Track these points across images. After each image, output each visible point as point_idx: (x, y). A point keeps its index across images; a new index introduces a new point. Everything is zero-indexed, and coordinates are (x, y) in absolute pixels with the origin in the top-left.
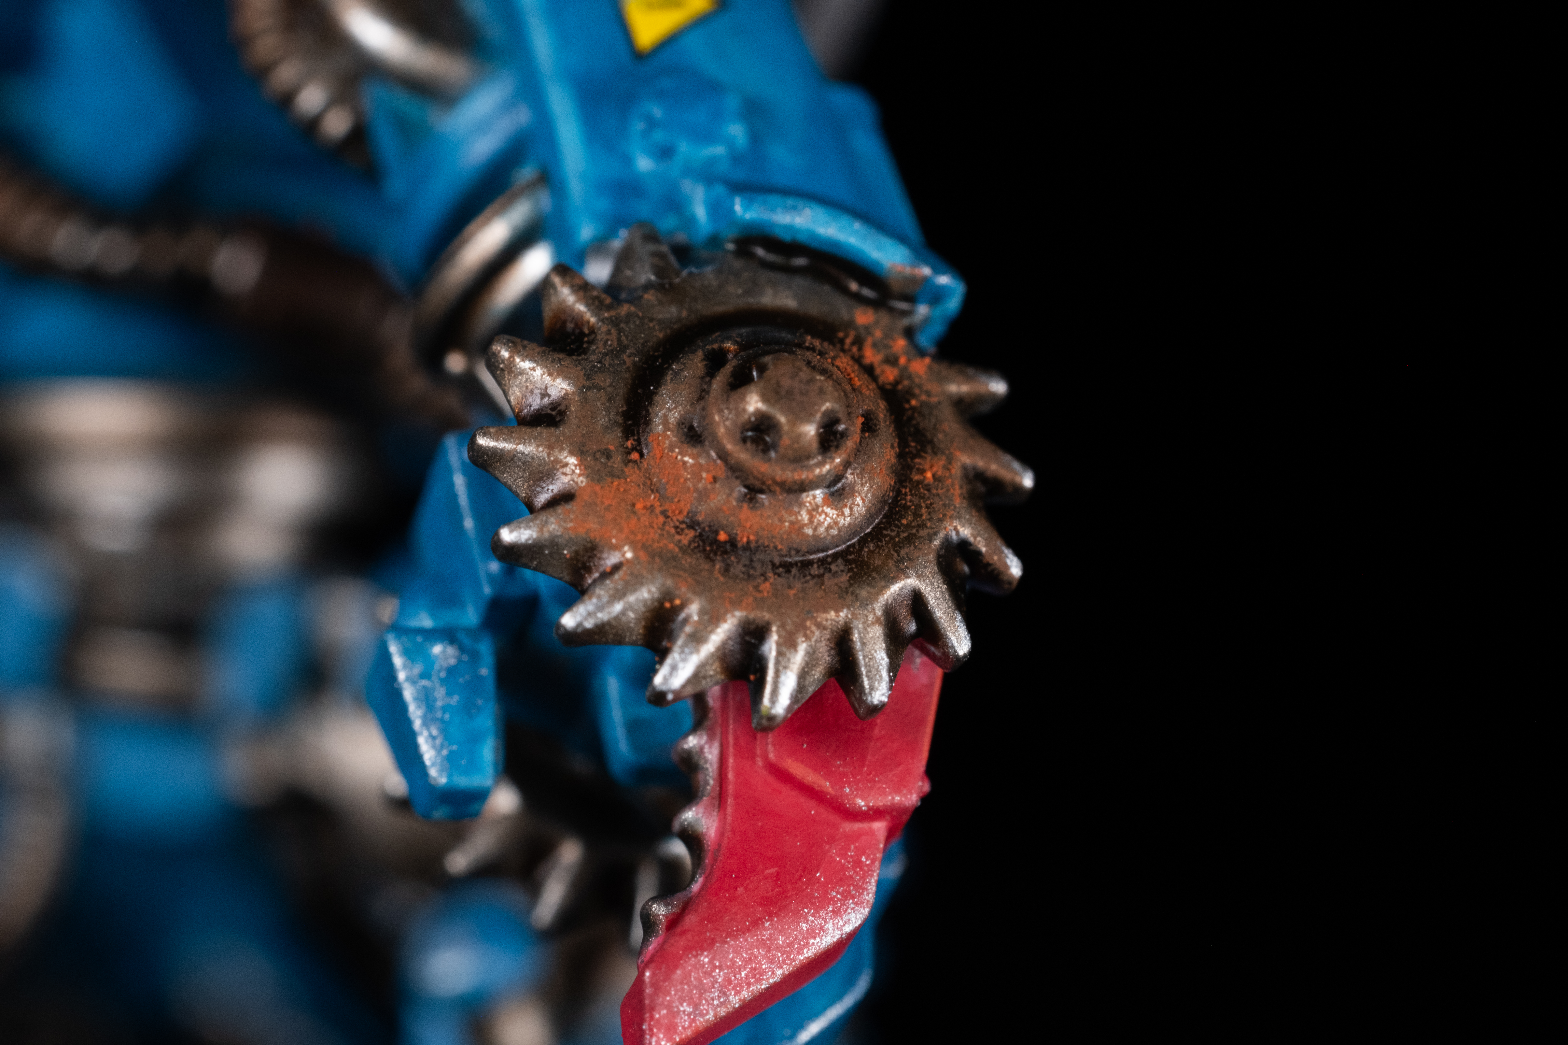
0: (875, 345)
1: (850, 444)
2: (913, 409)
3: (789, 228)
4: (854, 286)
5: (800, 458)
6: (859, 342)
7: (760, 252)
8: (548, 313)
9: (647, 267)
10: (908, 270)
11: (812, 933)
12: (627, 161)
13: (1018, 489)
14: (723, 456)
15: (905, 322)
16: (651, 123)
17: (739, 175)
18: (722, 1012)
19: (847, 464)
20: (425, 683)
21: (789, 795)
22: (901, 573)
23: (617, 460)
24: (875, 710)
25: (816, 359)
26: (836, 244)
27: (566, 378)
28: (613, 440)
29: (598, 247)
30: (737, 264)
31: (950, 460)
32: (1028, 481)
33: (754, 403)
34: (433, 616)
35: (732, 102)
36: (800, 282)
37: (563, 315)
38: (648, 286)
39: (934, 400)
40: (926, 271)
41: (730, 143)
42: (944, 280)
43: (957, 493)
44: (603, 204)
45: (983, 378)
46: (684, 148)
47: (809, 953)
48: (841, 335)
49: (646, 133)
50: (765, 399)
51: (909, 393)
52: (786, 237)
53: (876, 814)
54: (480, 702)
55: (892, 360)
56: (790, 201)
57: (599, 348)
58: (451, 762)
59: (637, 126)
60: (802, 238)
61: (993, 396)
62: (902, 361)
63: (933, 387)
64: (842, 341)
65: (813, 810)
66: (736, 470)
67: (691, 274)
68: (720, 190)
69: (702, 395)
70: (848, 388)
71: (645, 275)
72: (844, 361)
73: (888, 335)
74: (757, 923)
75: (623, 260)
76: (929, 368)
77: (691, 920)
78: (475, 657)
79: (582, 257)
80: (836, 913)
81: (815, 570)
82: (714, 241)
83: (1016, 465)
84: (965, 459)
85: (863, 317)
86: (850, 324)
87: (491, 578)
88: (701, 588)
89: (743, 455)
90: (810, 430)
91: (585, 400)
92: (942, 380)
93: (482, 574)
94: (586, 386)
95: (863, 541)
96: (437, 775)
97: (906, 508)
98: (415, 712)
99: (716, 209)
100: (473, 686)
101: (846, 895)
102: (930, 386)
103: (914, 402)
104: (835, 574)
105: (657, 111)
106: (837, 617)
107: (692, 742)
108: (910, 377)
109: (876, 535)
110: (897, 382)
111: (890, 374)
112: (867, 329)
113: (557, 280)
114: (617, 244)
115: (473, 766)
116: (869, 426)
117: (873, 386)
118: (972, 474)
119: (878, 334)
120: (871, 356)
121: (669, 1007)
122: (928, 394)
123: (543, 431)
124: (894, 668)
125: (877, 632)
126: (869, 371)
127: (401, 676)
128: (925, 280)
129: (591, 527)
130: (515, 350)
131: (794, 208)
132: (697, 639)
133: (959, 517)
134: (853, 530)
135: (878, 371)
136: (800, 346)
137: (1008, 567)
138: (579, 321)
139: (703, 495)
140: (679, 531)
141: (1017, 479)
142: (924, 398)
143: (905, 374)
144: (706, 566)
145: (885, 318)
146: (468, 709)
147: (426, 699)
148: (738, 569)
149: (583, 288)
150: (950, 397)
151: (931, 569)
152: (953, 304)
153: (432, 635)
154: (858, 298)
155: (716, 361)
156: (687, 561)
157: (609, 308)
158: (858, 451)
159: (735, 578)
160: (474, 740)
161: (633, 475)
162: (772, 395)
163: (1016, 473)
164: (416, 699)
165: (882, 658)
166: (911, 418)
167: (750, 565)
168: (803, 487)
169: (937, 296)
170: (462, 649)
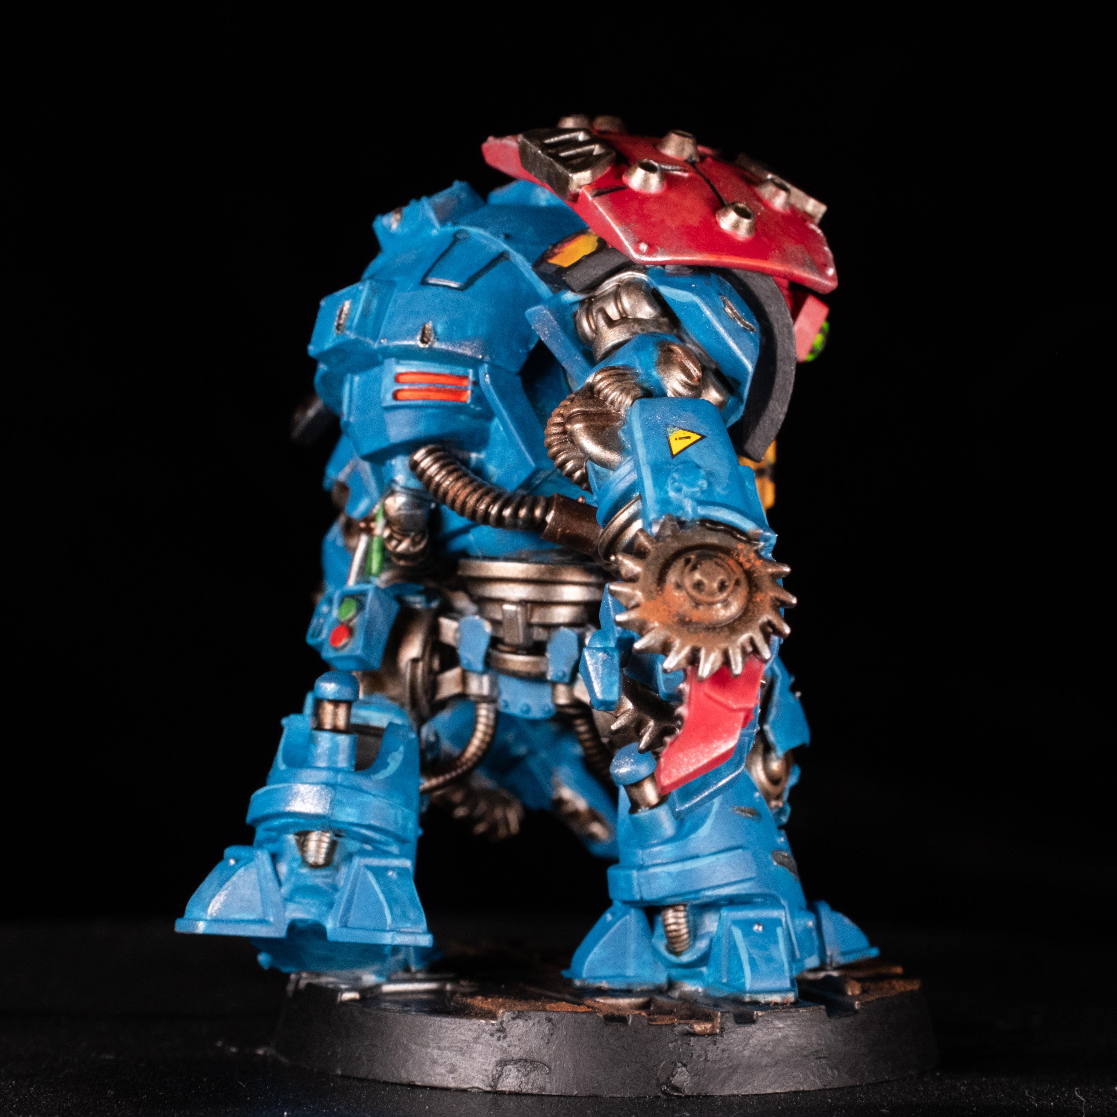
0: (744, 556)
1: (729, 590)
2: (755, 577)
3: (716, 517)
4: (738, 536)
5: (712, 594)
6: (738, 555)
7: (707, 525)
8: (636, 545)
9: (669, 530)
10: (755, 531)
11: (717, 748)
12: (667, 492)
13: (791, 604)
14: (688, 593)
15: (755, 548)
16: (674, 480)
17: (703, 498)
18: (687, 772)
19: (728, 596)
20: (596, 665)
21: (711, 704)
22: (746, 631)
23: (654, 594)
24: (737, 676)
25: (720, 561)
26: (731, 522)
27: (640, 566)
28: (653, 587)
29: (656, 521)
30: (699, 528)
31: (766, 594)
32: (794, 601)
33: (697, 576)
34: (600, 644)
35: (702, 472)
36: (720, 534)
37: (641, 545)
38: (668, 536)
39: (763, 574)
40: (761, 531)
41: (701, 488)
42: (768, 534)
43: (768, 605)
44: (657, 507)
45: (781, 567)
46: (685, 488)
47: (715, 755)
48: (732, 552)
49: (673, 483)
50: (701, 575)
51: (754, 572)
52: (716, 520)
53: (740, 710)
54: (614, 672)
55: (749, 561)
56: (716, 508)
57: (650, 558)
58: (603, 691)
59: (670, 481)
60: (720, 520)
61: (785, 572)
62: (753, 561)
63: (762, 570)
64: (732, 554)
65: (719, 708)
66: (692, 598)
67: (683, 532)
68: (695, 503)
69: (682, 573)
70: (730, 570)
71: (668, 532)
72: (731, 562)
73: (748, 552)
74: (698, 745)
75: (663, 526)
76: (762, 563)
77: (677, 743)
78: (612, 657)
79: (650, 525)
80: (725, 742)
81: (718, 630)
82: (693, 520)
83: (790, 596)
84: (772, 594)
85: (740, 546)
86: (736, 549)
87: (618, 632)
88: (679, 635)
89: (694, 593)
90: (715, 585)
91: (645, 574)
92: (766, 567)
93: (615, 630)
94: (646, 568)
95: (735, 621)
96: (599, 696)
97: (750, 610)
98: (593, 675)
99: (694, 510)
100: (612, 666)
101: (729, 736)
102: (761, 570)
103: (755, 575)
104: (724, 632)
105: (676, 476)
106: (723, 645)
107: (681, 686)
108: (755, 567)
109: (740, 619)
110: (750, 568)
111: (747, 566)
112: (742, 550)
113: (639, 534)
114: (661, 521)
115: (610, 692)
116: (737, 583)
117: (741, 569)
118: (774, 599)
119: (745, 552)
120: (742, 559)
121: (669, 770)
122: (760, 572)
123: (631, 585)
124: (744, 662)
125: (738, 651)
126: (741, 565)
127: (588, 663)
128: (761, 534)
129: (645, 615)
130: (624, 557)
131: (718, 510)
132: (678, 652)
133: (768, 613)
134: (730, 617)
135: (744, 564)
136: (716, 557)
137: (784, 630)
138: (645, 548)
139: (681, 606)
140: (673, 617)
141: (790, 600)
142: (759, 573)
143: (753, 565)
144: (682, 628)
145: (748, 547)
146: (610, 674)
147: (596, 670)
148: (692, 630)
149: (648, 537)
150: (768, 573)
151: (757, 630)
152: (774, 541)
153: (598, 649)
154: (740, 540)
155: (688, 561)
156: (676, 627)
157: (655, 543)
158: (733, 591)
159: (691, 633)
160: (612, 684)
161: (659, 599)
162: (704, 574)
163: (790, 598)
164: (593, 671)
165: (739, 659)
166: (753, 581)
167: (696, 629)
168: (713, 604)
169: (766, 539)
170: (608, 654)
